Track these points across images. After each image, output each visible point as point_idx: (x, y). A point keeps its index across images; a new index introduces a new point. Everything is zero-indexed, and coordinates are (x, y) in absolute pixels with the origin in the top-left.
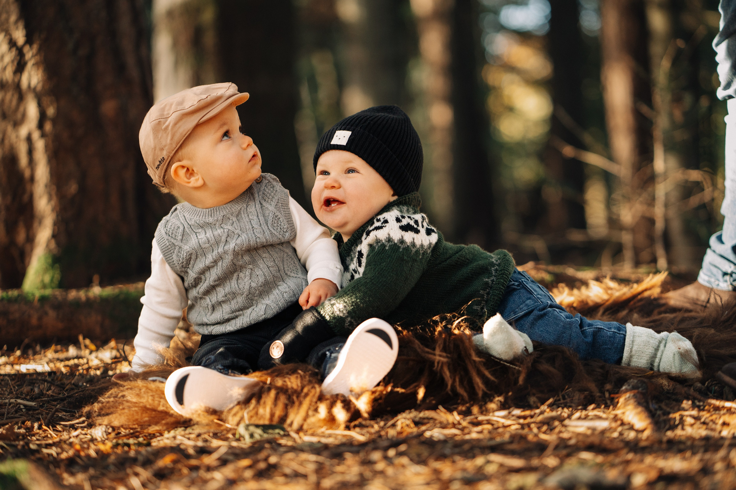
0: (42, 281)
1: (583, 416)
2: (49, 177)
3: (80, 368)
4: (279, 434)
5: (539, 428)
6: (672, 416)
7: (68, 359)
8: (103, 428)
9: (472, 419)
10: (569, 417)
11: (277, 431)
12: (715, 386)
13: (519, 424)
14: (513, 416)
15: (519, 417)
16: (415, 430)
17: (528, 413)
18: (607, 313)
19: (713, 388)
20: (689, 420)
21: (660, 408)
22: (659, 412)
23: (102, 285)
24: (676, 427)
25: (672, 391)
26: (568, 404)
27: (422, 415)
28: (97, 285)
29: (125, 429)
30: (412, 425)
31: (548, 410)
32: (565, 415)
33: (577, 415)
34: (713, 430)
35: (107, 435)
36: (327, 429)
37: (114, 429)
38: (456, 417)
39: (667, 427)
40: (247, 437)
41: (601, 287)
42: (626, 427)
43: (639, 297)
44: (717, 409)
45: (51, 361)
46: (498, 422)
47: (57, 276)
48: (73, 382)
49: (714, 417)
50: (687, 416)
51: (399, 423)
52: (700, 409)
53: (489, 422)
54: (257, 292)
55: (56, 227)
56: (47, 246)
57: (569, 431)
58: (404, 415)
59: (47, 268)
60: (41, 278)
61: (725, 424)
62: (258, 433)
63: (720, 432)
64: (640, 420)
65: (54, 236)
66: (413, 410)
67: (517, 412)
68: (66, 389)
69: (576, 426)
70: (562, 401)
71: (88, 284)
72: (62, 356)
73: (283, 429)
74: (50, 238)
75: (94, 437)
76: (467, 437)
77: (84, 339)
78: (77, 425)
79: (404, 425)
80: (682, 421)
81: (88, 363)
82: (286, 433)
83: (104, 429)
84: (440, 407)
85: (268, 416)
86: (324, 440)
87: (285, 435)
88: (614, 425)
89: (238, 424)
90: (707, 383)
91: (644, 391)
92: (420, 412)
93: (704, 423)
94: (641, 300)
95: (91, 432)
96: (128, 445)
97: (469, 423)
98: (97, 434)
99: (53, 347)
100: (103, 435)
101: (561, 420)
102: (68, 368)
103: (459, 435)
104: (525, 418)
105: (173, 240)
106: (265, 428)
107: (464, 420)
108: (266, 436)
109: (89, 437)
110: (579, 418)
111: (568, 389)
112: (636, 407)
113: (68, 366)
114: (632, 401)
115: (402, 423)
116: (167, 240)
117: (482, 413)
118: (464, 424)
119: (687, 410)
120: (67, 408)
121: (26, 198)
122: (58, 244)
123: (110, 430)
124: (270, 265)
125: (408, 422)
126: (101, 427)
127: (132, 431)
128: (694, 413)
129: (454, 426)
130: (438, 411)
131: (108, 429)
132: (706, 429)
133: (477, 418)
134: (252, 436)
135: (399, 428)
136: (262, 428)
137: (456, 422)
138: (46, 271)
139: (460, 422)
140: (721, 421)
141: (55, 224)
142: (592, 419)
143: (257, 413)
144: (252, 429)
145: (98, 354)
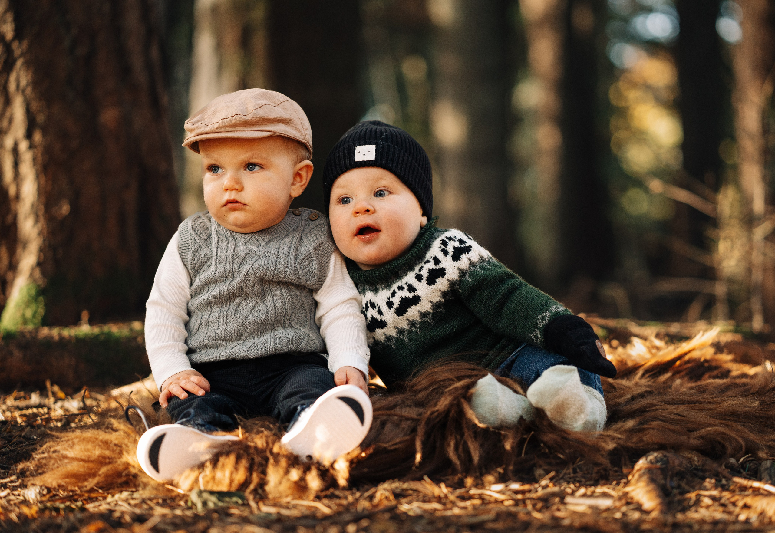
0: (23, 315)
1: (589, 493)
2: (36, 196)
3: (39, 418)
4: (237, 503)
5: (534, 506)
6: (688, 495)
7: (28, 407)
8: (38, 489)
9: (461, 493)
10: (573, 494)
11: (235, 499)
12: (750, 463)
13: (513, 499)
14: (510, 490)
15: (516, 492)
16: (394, 502)
17: (526, 487)
18: (647, 375)
19: (748, 466)
20: (707, 501)
21: (679, 487)
22: (675, 491)
23: (91, 322)
24: (689, 508)
25: (701, 468)
26: (577, 479)
27: (405, 486)
28: (86, 323)
29: (64, 491)
30: (392, 497)
31: (551, 485)
32: (569, 490)
33: (582, 491)
34: (730, 513)
35: (41, 497)
36: (293, 499)
37: (49, 490)
38: (443, 490)
39: (680, 508)
40: (199, 506)
41: (645, 345)
42: (631, 507)
43: (687, 357)
44: (743, 489)
45: (9, 409)
46: (490, 496)
47: (41, 311)
48: (23, 434)
49: (736, 498)
50: (705, 496)
51: (378, 495)
52: (724, 488)
53: (481, 497)
54: (251, 328)
55: (42, 254)
56: (31, 275)
57: (566, 509)
58: (386, 485)
59: (29, 301)
60: (22, 312)
61: (746, 507)
62: (212, 501)
63: (738, 516)
64: (650, 499)
65: (39, 264)
66: (396, 480)
67: (515, 486)
68: (12, 442)
69: (577, 504)
70: (572, 475)
71: (76, 322)
72: (22, 403)
73: (242, 498)
74: (35, 265)
75: (27, 499)
76: (449, 513)
77: (52, 385)
78: (10, 484)
79: (383, 497)
80: (698, 502)
81: (48, 413)
82: (245, 502)
83: (38, 491)
84: (426, 478)
85: (227, 481)
86: (285, 512)
87: (243, 505)
88: (618, 504)
89: (191, 490)
90: (742, 459)
91: (664, 466)
92: (404, 482)
93: (723, 505)
94: (689, 361)
95: (24, 493)
96: (57, 510)
97: (458, 497)
98: (30, 496)
99: (15, 394)
100: (36, 496)
101: (562, 496)
102: (24, 419)
103: (440, 510)
104: (523, 492)
105: (196, 236)
106: (221, 495)
107: (452, 493)
108: (220, 504)
109: (21, 498)
110: (584, 495)
111: (580, 461)
112: (648, 485)
113: (24, 415)
114: (645, 478)
115: (382, 494)
116: (191, 234)
117: (476, 486)
118: (452, 497)
119: (707, 490)
120: (5, 464)
121: (9, 219)
122: (44, 273)
123: (45, 492)
124: (278, 306)
125: (387, 494)
126: (34, 487)
127: (71, 494)
128: (715, 493)
129: (439, 499)
130: (423, 482)
131: (43, 490)
132: (724, 512)
133: (467, 492)
134: (205, 504)
135: (376, 501)
136: (217, 495)
137: (442, 495)
138: (27, 304)
139: (447, 495)
140: (741, 504)
141: (41, 250)
142: (597, 497)
143: (214, 478)
144: (206, 495)
145: (64, 404)
